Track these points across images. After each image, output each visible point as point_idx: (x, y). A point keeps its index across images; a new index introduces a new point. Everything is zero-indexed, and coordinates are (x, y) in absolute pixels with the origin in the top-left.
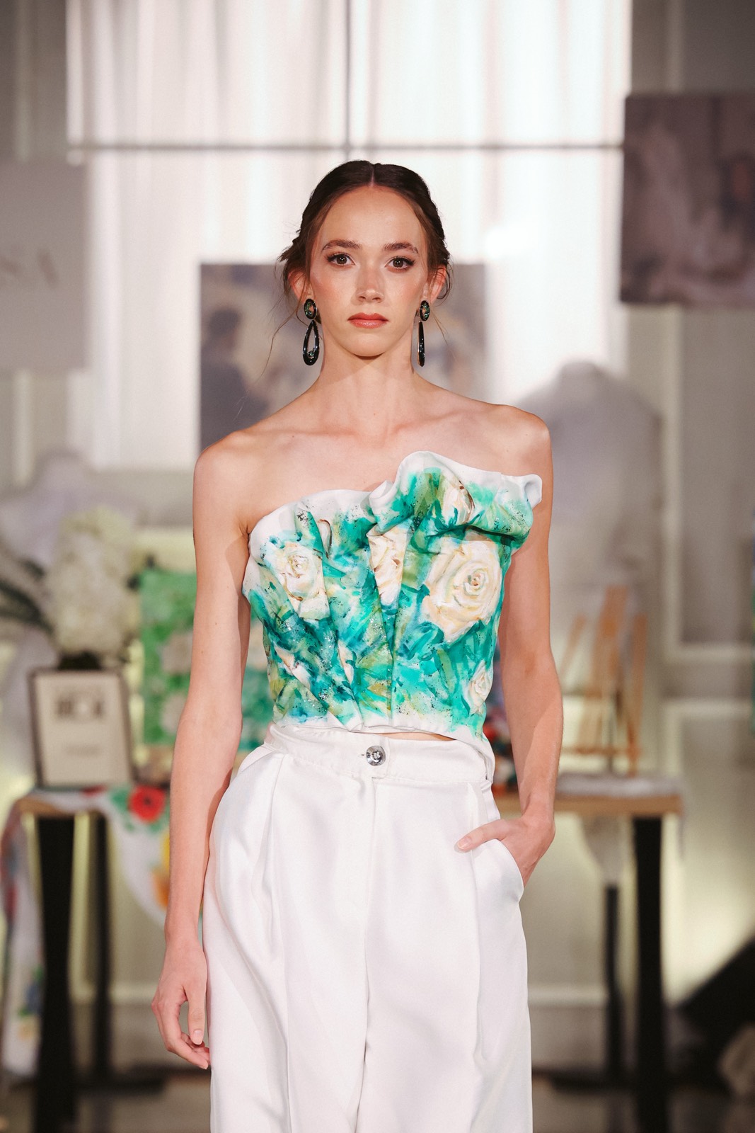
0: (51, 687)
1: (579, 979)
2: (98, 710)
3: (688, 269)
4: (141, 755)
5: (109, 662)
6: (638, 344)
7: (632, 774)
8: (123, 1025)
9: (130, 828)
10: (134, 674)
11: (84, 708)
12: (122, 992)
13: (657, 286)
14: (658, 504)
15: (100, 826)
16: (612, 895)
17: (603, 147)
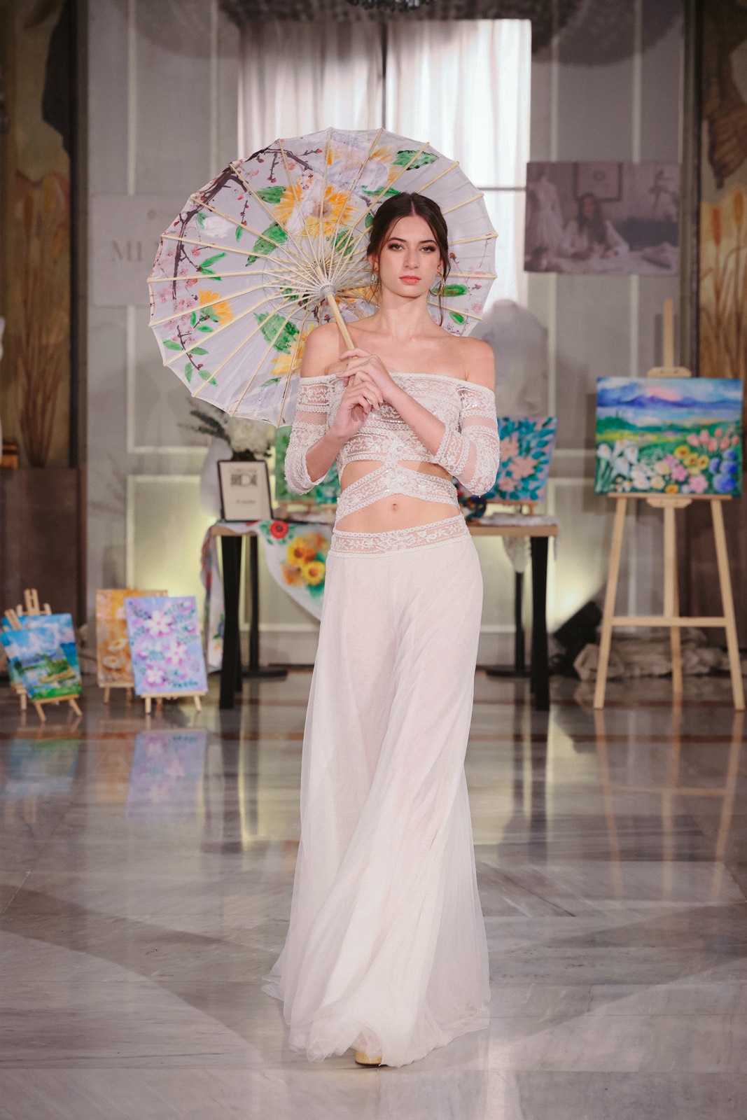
0: (229, 469)
1: (502, 621)
2: (253, 481)
3: (561, 254)
4: (275, 505)
5: (258, 457)
6: (534, 291)
7: (531, 515)
8: (264, 643)
9: (270, 542)
10: (271, 462)
11: (246, 480)
12: (263, 627)
13: (544, 263)
14: (545, 376)
15: (254, 540)
16: (519, 577)
17: (516, 189)
